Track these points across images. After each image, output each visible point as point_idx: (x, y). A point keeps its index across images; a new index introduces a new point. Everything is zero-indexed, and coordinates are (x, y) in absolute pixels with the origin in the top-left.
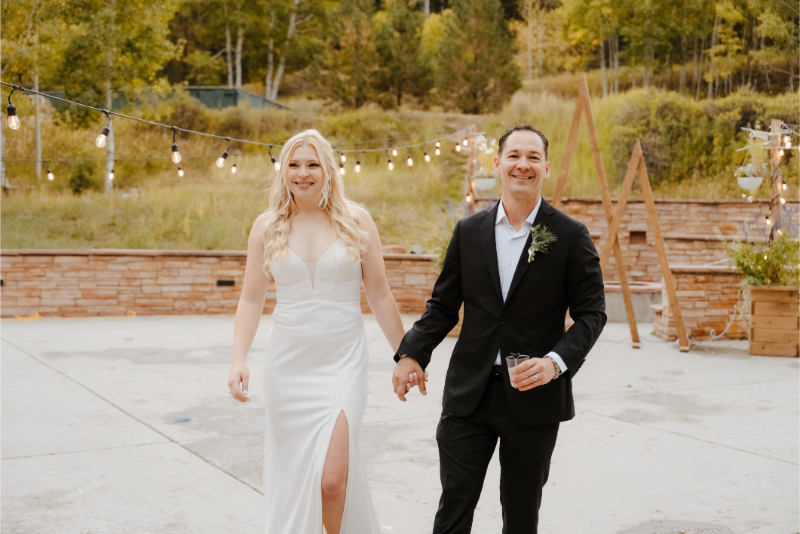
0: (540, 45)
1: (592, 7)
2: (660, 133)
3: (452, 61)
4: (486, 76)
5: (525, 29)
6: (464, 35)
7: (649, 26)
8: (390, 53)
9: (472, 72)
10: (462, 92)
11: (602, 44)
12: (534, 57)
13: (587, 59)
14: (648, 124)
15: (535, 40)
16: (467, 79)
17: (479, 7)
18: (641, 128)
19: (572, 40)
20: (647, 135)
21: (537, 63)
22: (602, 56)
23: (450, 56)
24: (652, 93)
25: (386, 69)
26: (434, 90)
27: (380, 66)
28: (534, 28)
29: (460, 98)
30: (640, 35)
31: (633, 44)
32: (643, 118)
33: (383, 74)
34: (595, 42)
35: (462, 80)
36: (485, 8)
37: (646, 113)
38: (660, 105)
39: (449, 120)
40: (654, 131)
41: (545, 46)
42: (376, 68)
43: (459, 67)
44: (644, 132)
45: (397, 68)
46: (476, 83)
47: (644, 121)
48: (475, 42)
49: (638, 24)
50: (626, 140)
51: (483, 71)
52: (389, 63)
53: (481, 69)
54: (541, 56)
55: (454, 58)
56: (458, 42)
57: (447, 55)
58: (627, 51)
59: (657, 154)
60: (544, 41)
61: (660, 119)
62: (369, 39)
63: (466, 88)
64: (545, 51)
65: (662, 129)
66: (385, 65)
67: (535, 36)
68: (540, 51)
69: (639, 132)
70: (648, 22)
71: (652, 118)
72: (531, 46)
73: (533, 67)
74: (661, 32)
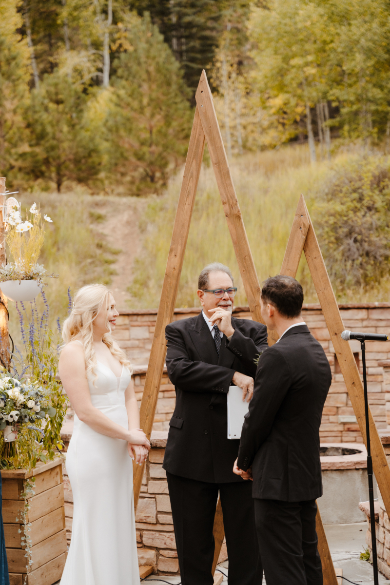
0: (238, 121)
1: (293, 67)
2: (377, 211)
3: (120, 137)
4: (165, 154)
5: (221, 102)
6: (135, 104)
7: (364, 88)
8: (44, 130)
9: (145, 149)
10: (137, 174)
11: (307, 112)
12: (232, 135)
13: (290, 132)
14: (361, 199)
15: (232, 115)
16: (140, 158)
17: (152, 69)
18: (352, 205)
19: (271, 107)
20: (360, 214)
21: (236, 141)
22: (309, 127)
23: (117, 130)
24: (365, 158)
25: (38, 150)
26: (102, 175)
27: (31, 146)
28: (232, 101)
29: (132, 182)
30: (352, 98)
31: (344, 111)
32: (355, 191)
33: (34, 155)
34: (299, 110)
35: (133, 159)
36: (158, 70)
37: (358, 184)
38: (377, 173)
39: (97, 204)
40: (369, 209)
41: (243, 121)
42: (25, 148)
43: (129, 142)
44: (355, 210)
45: (53, 148)
46: (151, 164)
47: (355, 195)
48: (148, 112)
49: (350, 86)
50: (332, 220)
51: (160, 149)
52: (43, 142)
53: (157, 145)
54: (240, 133)
55: (122, 132)
56: (127, 113)
57: (114, 130)
58: (338, 119)
59: (374, 238)
60: (243, 115)
61: (377, 192)
62: (15, 112)
63: (141, 170)
64: (245, 127)
65: (379, 204)
66: (37, 144)
67: (233, 110)
68: (240, 128)
69: (349, 209)
70: (362, 83)
71: (367, 192)
72: (228, 122)
73: (233, 147)
74: (377, 93)
